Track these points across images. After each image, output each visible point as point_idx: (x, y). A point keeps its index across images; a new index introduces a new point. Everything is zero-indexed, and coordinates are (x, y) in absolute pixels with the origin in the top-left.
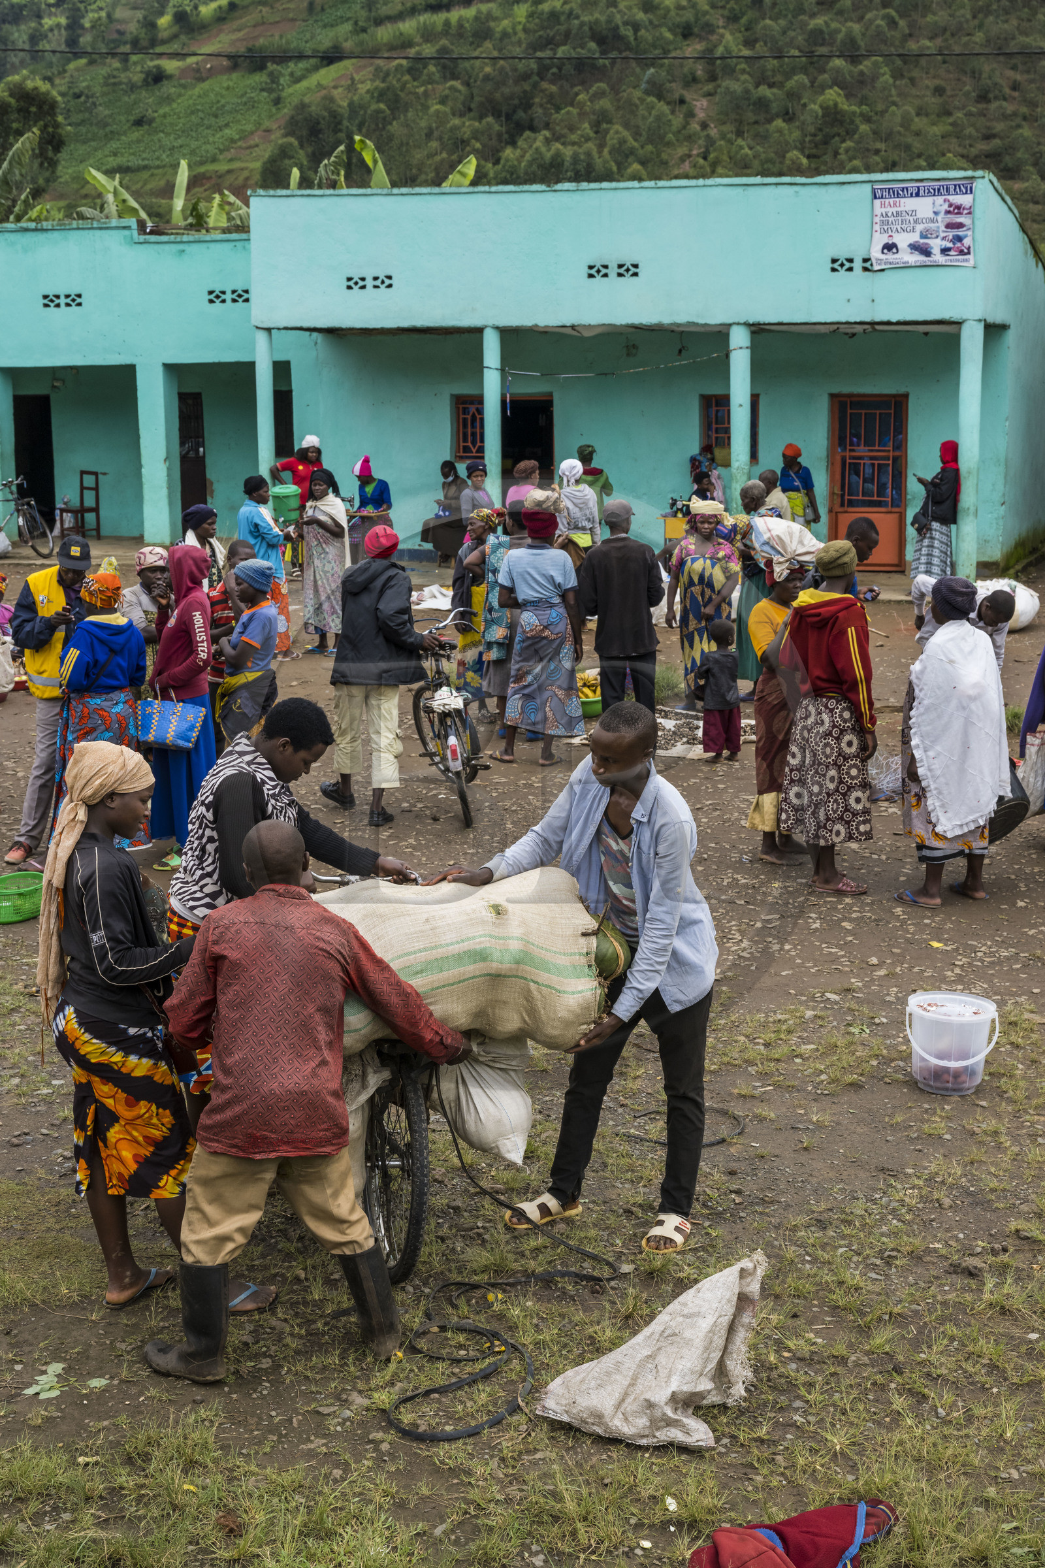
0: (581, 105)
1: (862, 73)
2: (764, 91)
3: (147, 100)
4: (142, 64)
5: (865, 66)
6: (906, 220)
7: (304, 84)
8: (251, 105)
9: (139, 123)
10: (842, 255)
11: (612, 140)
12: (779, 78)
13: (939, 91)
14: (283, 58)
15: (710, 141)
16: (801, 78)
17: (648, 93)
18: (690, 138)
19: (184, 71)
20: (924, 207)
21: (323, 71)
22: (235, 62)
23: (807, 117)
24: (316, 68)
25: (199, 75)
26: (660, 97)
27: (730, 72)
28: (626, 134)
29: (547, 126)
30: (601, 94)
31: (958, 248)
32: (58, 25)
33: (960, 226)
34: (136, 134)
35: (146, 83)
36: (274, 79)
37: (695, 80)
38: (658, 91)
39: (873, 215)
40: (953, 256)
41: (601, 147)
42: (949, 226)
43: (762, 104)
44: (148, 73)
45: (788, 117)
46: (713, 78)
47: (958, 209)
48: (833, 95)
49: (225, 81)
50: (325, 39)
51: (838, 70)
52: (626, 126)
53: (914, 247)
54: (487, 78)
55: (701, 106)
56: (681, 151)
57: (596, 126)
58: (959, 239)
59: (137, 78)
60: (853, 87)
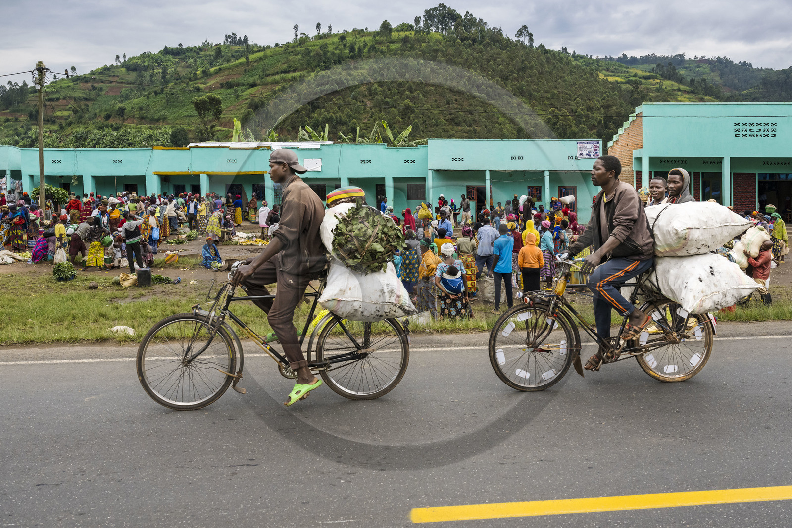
0: (334, 102)
1: (414, 96)
2: (387, 99)
4: (192, 85)
5: (415, 94)
6: (585, 149)
7: (245, 93)
8: (229, 98)
11: (345, 112)
12: (391, 96)
13: (436, 101)
14: (238, 85)
15: (373, 113)
16: (397, 96)
17: (353, 99)
18: (368, 112)
19: (206, 88)
20: (589, 146)
21: (251, 89)
22: (222, 85)
23: (400, 107)
24: (248, 88)
25: (211, 89)
26: (357, 101)
27: (376, 94)
28: (349, 111)
29: (324, 108)
30: (339, 99)
32: (159, 72)
33: (597, 150)
35: (195, 91)
36: (236, 91)
37: (365, 96)
38: (355, 98)
39: (577, 147)
42: (594, 150)
43: (387, 103)
44: (195, 88)
46: (371, 95)
47: (596, 147)
48: (407, 101)
49: (220, 91)
50: (251, 80)
51: (408, 95)
53: (587, 154)
55: (369, 103)
58: (597, 153)
59: (192, 89)
60: (413, 99)
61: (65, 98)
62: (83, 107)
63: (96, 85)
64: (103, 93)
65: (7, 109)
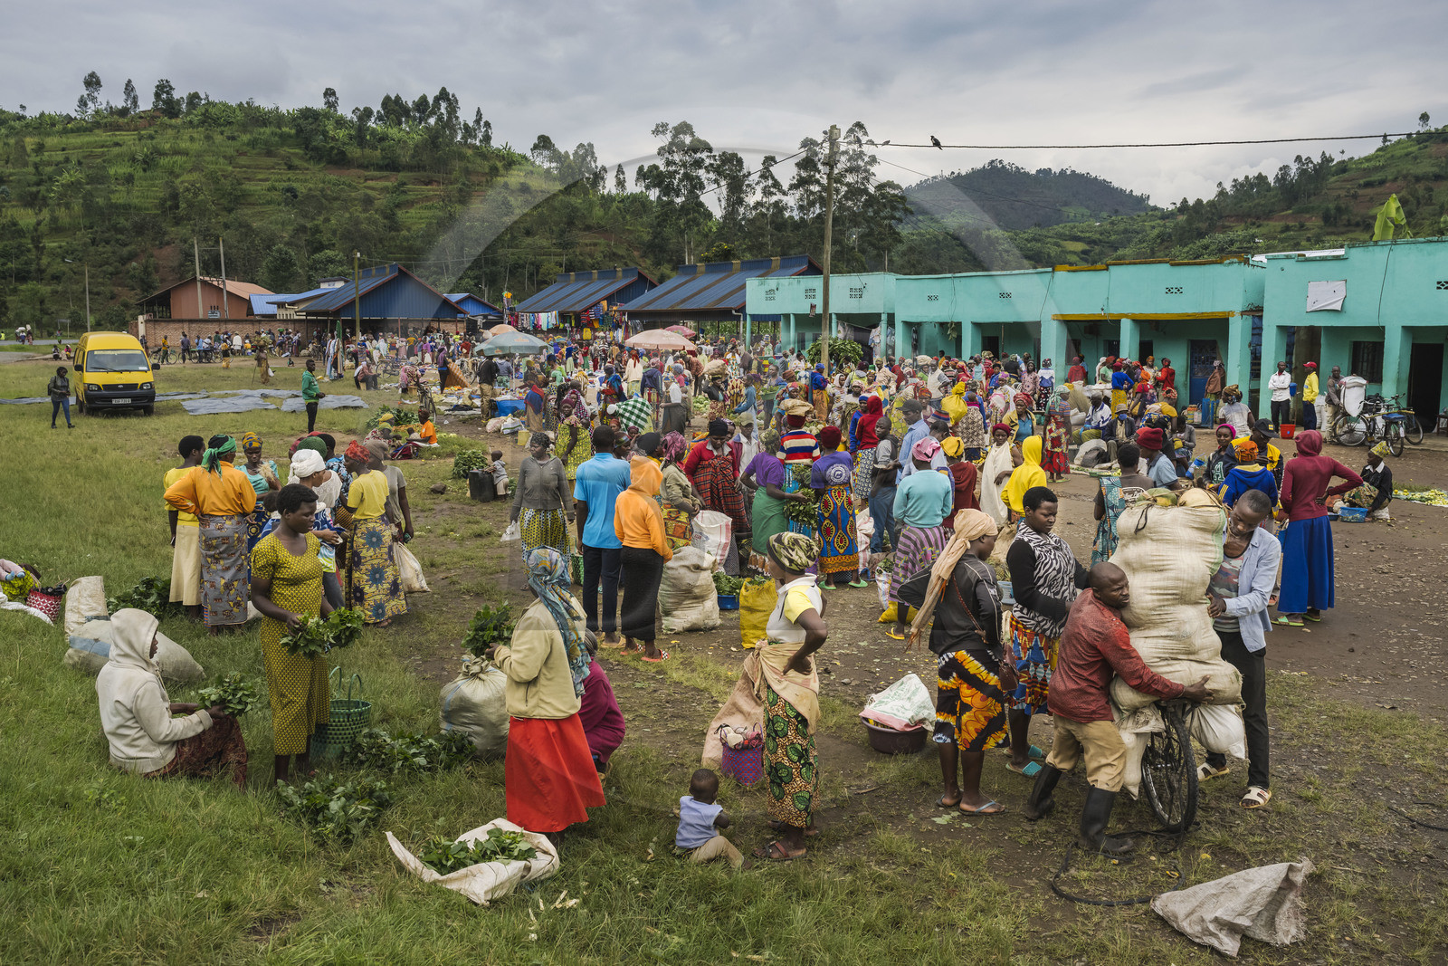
65: (1289, 208)
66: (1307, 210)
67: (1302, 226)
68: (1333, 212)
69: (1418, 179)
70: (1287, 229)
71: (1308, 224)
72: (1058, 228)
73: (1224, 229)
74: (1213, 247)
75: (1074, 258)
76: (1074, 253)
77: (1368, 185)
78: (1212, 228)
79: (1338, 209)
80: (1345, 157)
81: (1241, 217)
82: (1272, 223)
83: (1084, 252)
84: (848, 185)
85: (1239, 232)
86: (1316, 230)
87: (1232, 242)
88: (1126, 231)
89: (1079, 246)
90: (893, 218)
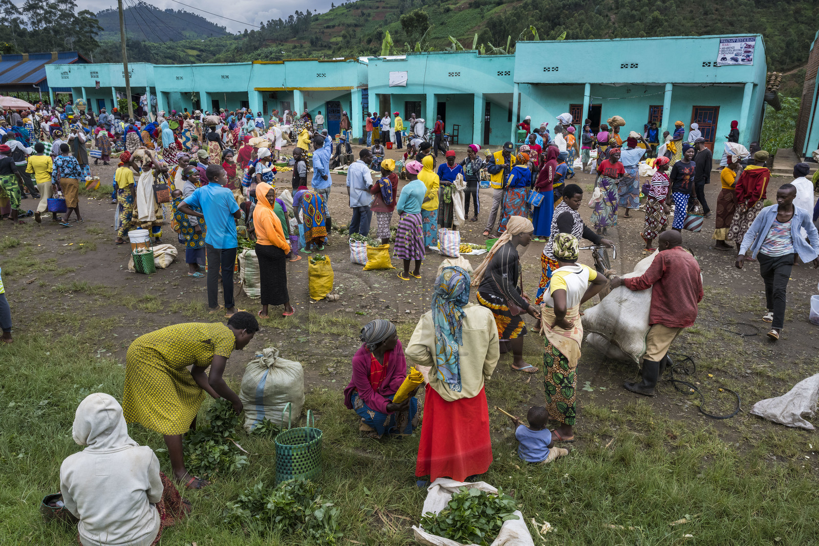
0: (575, 17)
1: (666, 6)
2: (634, 12)
3: (445, 18)
4: (444, 6)
5: (667, 4)
6: (730, 50)
7: (491, 12)
8: (475, 18)
9: (442, 24)
10: (707, 61)
11: (584, 28)
12: (639, 8)
14: (485, 4)
15: (615, 28)
16: (647, 8)
17: (596, 13)
18: (609, 27)
19: (455, 8)
20: (737, 46)
21: (497, 8)
22: (471, 5)
23: (647, 20)
24: (495, 7)
25: (460, 9)
26: (600, 15)
28: (589, 26)
29: (564, 24)
30: (582, 14)
31: (748, 59)
33: (750, 52)
34: (441, 28)
35: (444, 12)
36: (482, 10)
37: (612, 9)
38: (599, 12)
39: (719, 48)
40: (746, 62)
41: (581, 30)
42: (745, 52)
43: (633, 17)
44: (445, 9)
45: (641, 20)
46: (617, 8)
47: (749, 46)
48: (656, 13)
49: (467, 11)
51: (658, 6)
52: (589, 24)
53: (732, 59)
54: (547, 9)
55: (613, 17)
56: (606, 31)
57: (579, 24)
58: (749, 56)
59: (442, 11)
60: (663, 11)
61: (339, 25)
62: (351, 32)
63: (366, 11)
64: (370, 19)
65: (295, 37)
66: (303, 38)
67: (302, 46)
68: (314, 40)
69: (349, 26)
70: (295, 47)
71: (304, 45)
72: (183, 42)
73: (267, 46)
74: (263, 55)
75: (192, 59)
76: (193, 56)
77: (328, 27)
78: (261, 46)
79: (317, 38)
80: (317, 13)
81: (274, 40)
82: (288, 44)
83: (198, 56)
84: (61, 10)
85: (273, 48)
86: (308, 48)
87: (271, 53)
88: (217, 45)
89: (195, 53)
90: (92, 32)
